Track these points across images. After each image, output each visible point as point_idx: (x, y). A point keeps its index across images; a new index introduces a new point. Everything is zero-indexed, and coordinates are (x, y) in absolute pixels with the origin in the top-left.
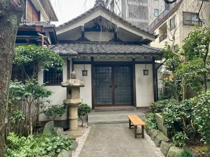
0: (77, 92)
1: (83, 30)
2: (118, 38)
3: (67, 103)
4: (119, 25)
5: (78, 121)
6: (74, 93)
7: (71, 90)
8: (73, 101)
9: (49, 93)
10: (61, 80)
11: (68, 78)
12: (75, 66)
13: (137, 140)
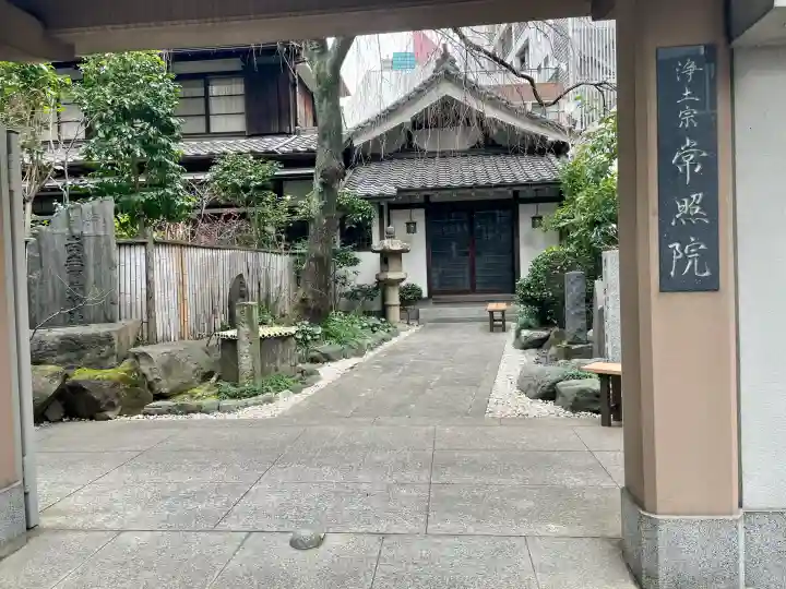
0: (397, 261)
1: (409, 127)
2: (493, 141)
3: (382, 277)
4: (491, 113)
5: (401, 310)
6: (393, 264)
7: (387, 257)
8: (392, 275)
9: (356, 262)
10: (369, 241)
11: (382, 238)
12: (393, 212)
13: (493, 335)
